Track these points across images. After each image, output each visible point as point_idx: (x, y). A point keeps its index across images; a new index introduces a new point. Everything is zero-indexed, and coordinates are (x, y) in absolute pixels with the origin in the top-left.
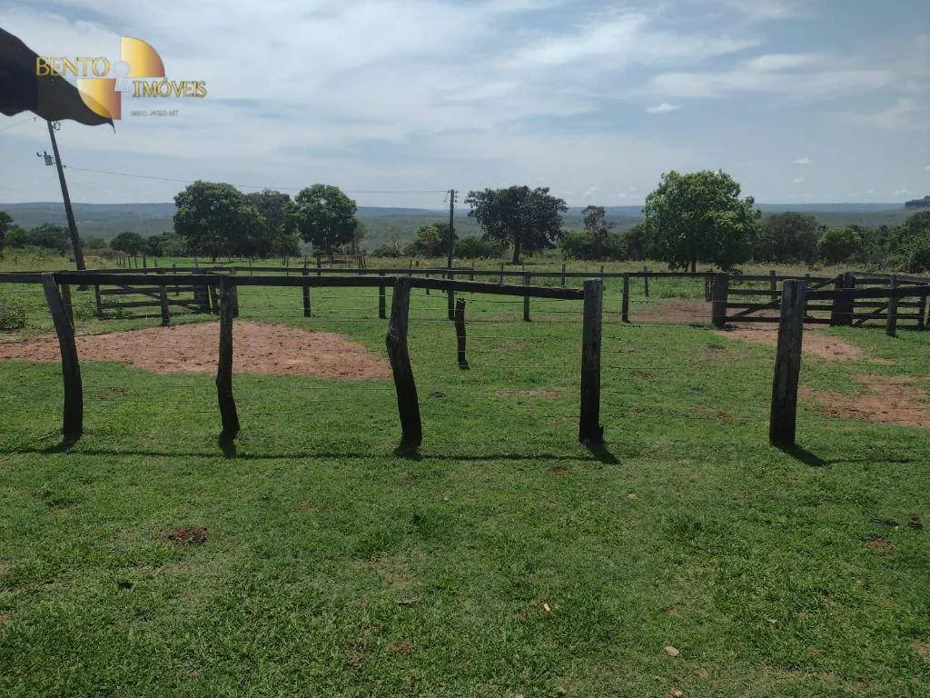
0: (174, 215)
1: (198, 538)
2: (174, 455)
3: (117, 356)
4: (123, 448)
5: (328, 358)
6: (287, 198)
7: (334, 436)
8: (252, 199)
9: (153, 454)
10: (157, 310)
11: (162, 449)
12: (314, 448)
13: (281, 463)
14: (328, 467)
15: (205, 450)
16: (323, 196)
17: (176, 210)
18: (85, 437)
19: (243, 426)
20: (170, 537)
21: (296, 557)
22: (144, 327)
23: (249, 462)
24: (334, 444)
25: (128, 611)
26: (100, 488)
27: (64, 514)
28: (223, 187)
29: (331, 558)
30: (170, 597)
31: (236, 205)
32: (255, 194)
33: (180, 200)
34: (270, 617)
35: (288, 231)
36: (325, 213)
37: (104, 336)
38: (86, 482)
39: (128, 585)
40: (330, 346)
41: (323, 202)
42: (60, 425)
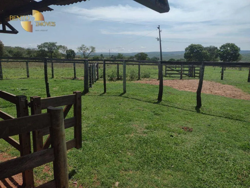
0: (184, 53)
1: (190, 131)
2: (183, 109)
3: (169, 85)
4: (171, 105)
5: (228, 92)
6: (216, 48)
7: (231, 113)
8: (206, 49)
9: (178, 108)
10: (180, 75)
11: (180, 107)
12: (224, 115)
13: (214, 117)
14: (229, 122)
15: (191, 110)
16: (229, 47)
17: (185, 52)
18: (162, 101)
19: (202, 106)
20: (183, 128)
21: (219, 143)
22: (176, 79)
23: (204, 115)
24: (231, 115)
25: (173, 142)
26: (165, 113)
27: (158, 117)
28: (198, 45)
29: (231, 147)
30: (183, 142)
31: (201, 50)
32: (207, 47)
33: (186, 49)
34: (211, 156)
35: (216, 57)
36: (229, 52)
37: (167, 81)
38: (162, 111)
39: (173, 137)
40: (229, 89)
41: (229, 48)
42: (157, 98)
